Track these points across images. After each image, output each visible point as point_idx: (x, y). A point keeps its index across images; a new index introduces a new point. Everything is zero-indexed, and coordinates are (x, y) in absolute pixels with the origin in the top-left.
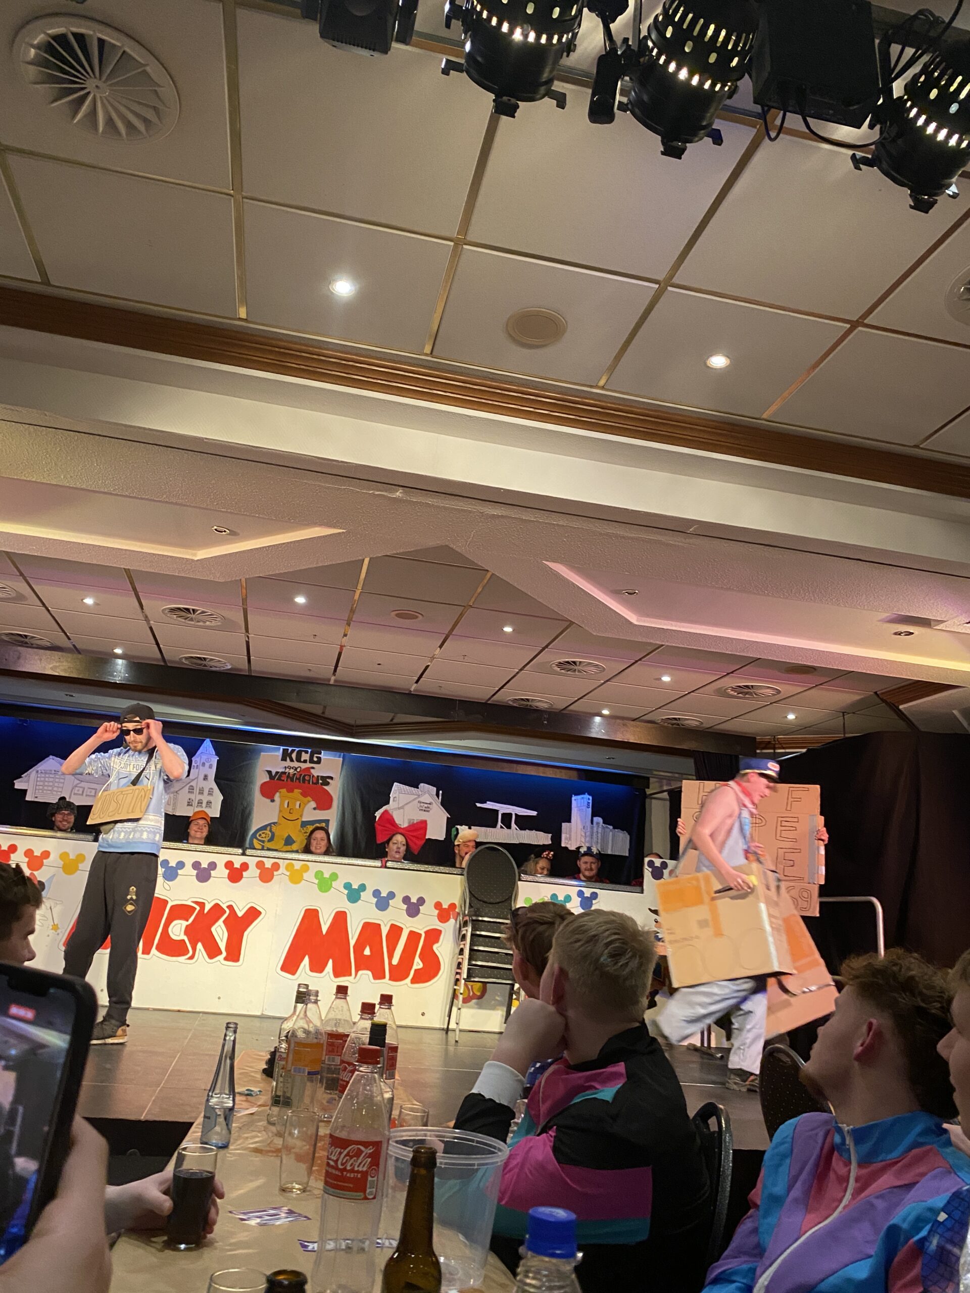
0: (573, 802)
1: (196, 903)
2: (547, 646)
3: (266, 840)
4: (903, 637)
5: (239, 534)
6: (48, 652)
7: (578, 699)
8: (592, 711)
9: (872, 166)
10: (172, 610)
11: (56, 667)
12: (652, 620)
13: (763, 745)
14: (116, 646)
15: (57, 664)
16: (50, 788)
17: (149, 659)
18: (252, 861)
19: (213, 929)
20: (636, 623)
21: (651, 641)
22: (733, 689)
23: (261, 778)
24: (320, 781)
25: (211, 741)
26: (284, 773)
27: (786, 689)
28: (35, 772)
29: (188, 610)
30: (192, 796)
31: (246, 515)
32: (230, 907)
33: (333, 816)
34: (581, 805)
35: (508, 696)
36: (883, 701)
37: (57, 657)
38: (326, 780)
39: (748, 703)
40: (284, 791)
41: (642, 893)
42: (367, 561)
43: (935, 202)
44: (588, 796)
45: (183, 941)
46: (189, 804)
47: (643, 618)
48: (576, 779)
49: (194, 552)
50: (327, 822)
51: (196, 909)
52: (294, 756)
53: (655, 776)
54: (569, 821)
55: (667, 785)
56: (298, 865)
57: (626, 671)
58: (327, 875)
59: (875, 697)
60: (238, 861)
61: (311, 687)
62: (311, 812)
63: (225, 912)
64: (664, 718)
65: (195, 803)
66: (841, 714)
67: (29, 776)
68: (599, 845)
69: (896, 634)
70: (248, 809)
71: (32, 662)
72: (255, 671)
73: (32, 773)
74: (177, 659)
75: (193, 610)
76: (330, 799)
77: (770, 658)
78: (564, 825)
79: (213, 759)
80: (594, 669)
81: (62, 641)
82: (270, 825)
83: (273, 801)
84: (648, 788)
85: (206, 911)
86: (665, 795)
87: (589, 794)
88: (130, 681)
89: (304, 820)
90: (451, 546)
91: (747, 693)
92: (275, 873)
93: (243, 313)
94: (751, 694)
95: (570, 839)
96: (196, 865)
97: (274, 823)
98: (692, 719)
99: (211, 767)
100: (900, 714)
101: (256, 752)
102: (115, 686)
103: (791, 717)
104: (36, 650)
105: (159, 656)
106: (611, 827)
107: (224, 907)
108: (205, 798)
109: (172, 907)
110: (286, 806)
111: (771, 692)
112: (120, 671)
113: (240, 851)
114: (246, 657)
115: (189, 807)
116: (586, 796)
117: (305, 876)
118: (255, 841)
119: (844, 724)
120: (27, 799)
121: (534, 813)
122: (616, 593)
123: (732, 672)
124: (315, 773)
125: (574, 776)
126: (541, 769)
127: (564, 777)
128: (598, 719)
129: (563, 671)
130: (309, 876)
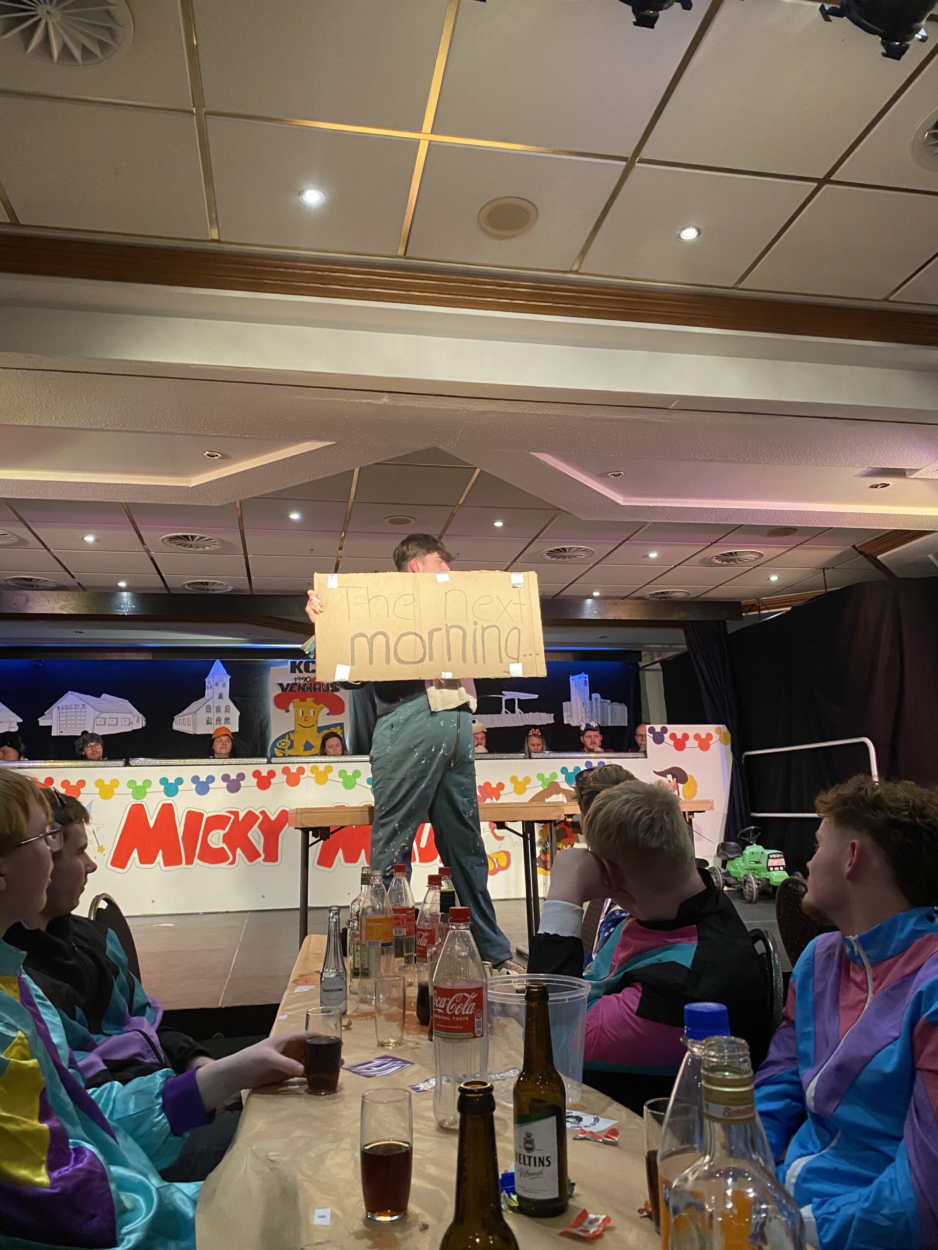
0: (572, 682)
1: (231, 812)
2: (537, 537)
3: (286, 747)
4: (879, 489)
5: (231, 457)
6: (54, 592)
7: (569, 585)
8: (581, 594)
9: (842, 16)
10: (171, 539)
11: (65, 606)
12: (638, 499)
13: (747, 609)
14: (121, 579)
15: (66, 603)
16: (73, 722)
17: (153, 588)
18: (278, 769)
19: (249, 835)
20: (623, 504)
21: (639, 520)
22: (717, 557)
23: (273, 691)
24: (330, 688)
25: (221, 662)
26: (295, 684)
27: (768, 552)
28: (56, 708)
29: (186, 537)
30: (210, 715)
31: (236, 437)
32: (263, 813)
33: (346, 718)
34: (578, 685)
36: (861, 553)
37: (64, 597)
39: (731, 570)
40: (297, 701)
41: (646, 757)
42: (357, 470)
43: (907, 47)
44: (585, 675)
45: (223, 848)
46: (208, 723)
47: (629, 499)
48: (571, 660)
49: (189, 479)
50: (341, 725)
51: (230, 818)
52: (302, 667)
53: (645, 648)
54: (569, 700)
55: (658, 656)
56: (321, 767)
57: (614, 552)
58: (350, 773)
59: (854, 551)
60: (264, 770)
62: (325, 718)
63: (258, 818)
64: (652, 593)
65: (214, 721)
66: (822, 571)
67: (51, 712)
68: (599, 719)
69: (872, 487)
70: (265, 722)
71: (41, 603)
72: (256, 590)
73: (54, 709)
74: (180, 586)
75: (192, 537)
76: (342, 703)
77: (753, 523)
78: (564, 704)
79: (225, 678)
80: (583, 554)
81: (66, 580)
82: (288, 733)
83: (288, 711)
84: (641, 661)
85: (240, 819)
86: (658, 665)
87: (585, 673)
88: (137, 612)
89: (319, 725)
90: (440, 447)
91: (731, 560)
92: (301, 777)
93: (214, 234)
94: (734, 560)
95: (571, 716)
96: (226, 778)
97: (292, 732)
98: (679, 592)
99: (224, 685)
100: (879, 565)
101: (265, 668)
102: (123, 618)
103: (774, 578)
104: (42, 592)
105: (162, 585)
106: (609, 701)
107: (257, 813)
108: (223, 715)
109: (208, 819)
110: (301, 714)
111: (754, 556)
112: (126, 603)
113: (265, 760)
114: (247, 578)
115: (209, 725)
116: (583, 675)
117: (330, 776)
118: (276, 749)
119: (825, 579)
120: (53, 734)
121: (536, 696)
122: (602, 476)
123: (716, 542)
127: (562, 660)
128: (589, 602)
129: (553, 559)
130: (334, 775)
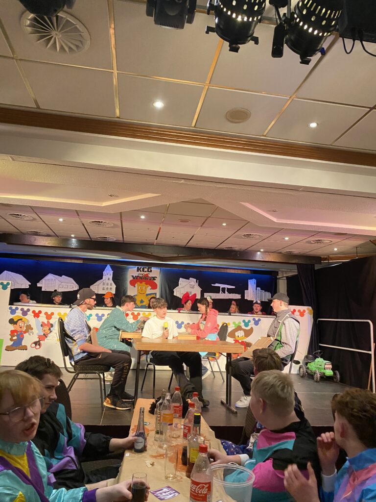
0: (249, 282)
2: (240, 229)
5: (119, 197)
6: (46, 237)
7: (251, 246)
8: (256, 250)
10: (93, 222)
12: (282, 220)
13: (324, 260)
14: (72, 234)
15: (50, 242)
16: (51, 286)
20: (276, 221)
21: (280, 227)
22: (313, 241)
23: (130, 278)
24: (152, 279)
25: (110, 265)
26: (138, 276)
27: (334, 240)
28: (44, 280)
29: (99, 222)
33: (158, 292)
34: (252, 284)
35: (224, 246)
36: (373, 243)
37: (49, 239)
38: (154, 278)
39: (318, 245)
40: (139, 283)
47: (279, 220)
49: (102, 203)
52: (141, 269)
53: (280, 271)
54: (247, 289)
55: (286, 274)
56: (147, 313)
57: (271, 236)
59: (370, 242)
61: (147, 246)
62: (149, 290)
64: (286, 251)
66: (356, 248)
67: (42, 281)
70: (126, 291)
71: (40, 241)
72: (126, 241)
74: (95, 238)
75: (101, 222)
76: (156, 285)
78: (246, 291)
79: (111, 272)
80: (258, 237)
81: (51, 233)
83: (135, 287)
84: (278, 275)
86: (285, 278)
88: (78, 246)
89: (147, 293)
90: (203, 198)
91: (318, 242)
93: (118, 113)
94: (320, 243)
95: (248, 296)
97: (136, 295)
98: (296, 251)
99: (110, 275)
101: (126, 269)
102: (73, 248)
103: (336, 249)
104: (41, 237)
105: (88, 237)
106: (264, 291)
108: (109, 287)
110: (140, 288)
111: (328, 241)
112: (74, 243)
114: (122, 237)
115: (104, 290)
116: (254, 280)
119: (357, 251)
120: (43, 290)
121: (234, 287)
122: (268, 211)
123: (313, 236)
124: (150, 276)
125: (249, 272)
126: (236, 270)
127: (245, 273)
128: (259, 253)
129: (246, 237)
